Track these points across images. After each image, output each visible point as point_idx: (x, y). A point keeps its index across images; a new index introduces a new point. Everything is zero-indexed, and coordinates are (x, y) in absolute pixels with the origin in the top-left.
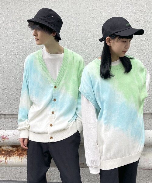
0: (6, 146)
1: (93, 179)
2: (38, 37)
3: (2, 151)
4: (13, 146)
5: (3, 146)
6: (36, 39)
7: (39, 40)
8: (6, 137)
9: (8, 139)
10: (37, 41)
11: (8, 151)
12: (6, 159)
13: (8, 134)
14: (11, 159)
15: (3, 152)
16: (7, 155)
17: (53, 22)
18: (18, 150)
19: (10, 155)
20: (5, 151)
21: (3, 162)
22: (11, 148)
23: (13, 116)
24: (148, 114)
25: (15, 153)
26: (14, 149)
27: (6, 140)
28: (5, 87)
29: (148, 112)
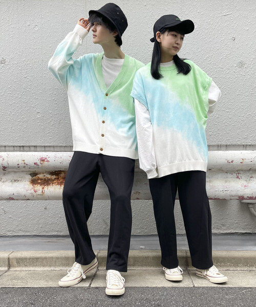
0: (43, 173)
1: (146, 229)
2: (97, 33)
3: (38, 180)
4: (52, 173)
5: (40, 173)
6: (94, 35)
7: (97, 37)
8: (46, 158)
9: (48, 161)
10: (94, 38)
11: (45, 180)
12: (43, 188)
13: (49, 156)
14: (49, 189)
15: (40, 181)
16: (44, 184)
17: (116, 19)
18: (58, 178)
19: (48, 184)
20: (41, 179)
21: (40, 192)
22: (49, 176)
23: (47, 149)
24: (213, 146)
25: (55, 181)
26: (54, 177)
27: (46, 163)
28: (37, 111)
29: (214, 144)
